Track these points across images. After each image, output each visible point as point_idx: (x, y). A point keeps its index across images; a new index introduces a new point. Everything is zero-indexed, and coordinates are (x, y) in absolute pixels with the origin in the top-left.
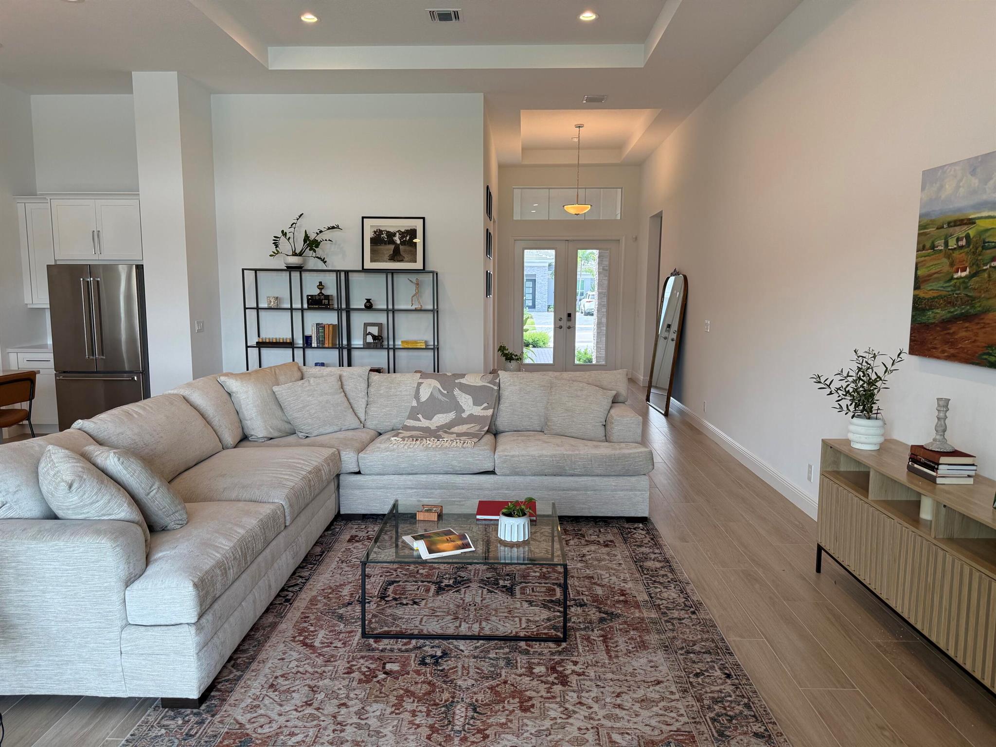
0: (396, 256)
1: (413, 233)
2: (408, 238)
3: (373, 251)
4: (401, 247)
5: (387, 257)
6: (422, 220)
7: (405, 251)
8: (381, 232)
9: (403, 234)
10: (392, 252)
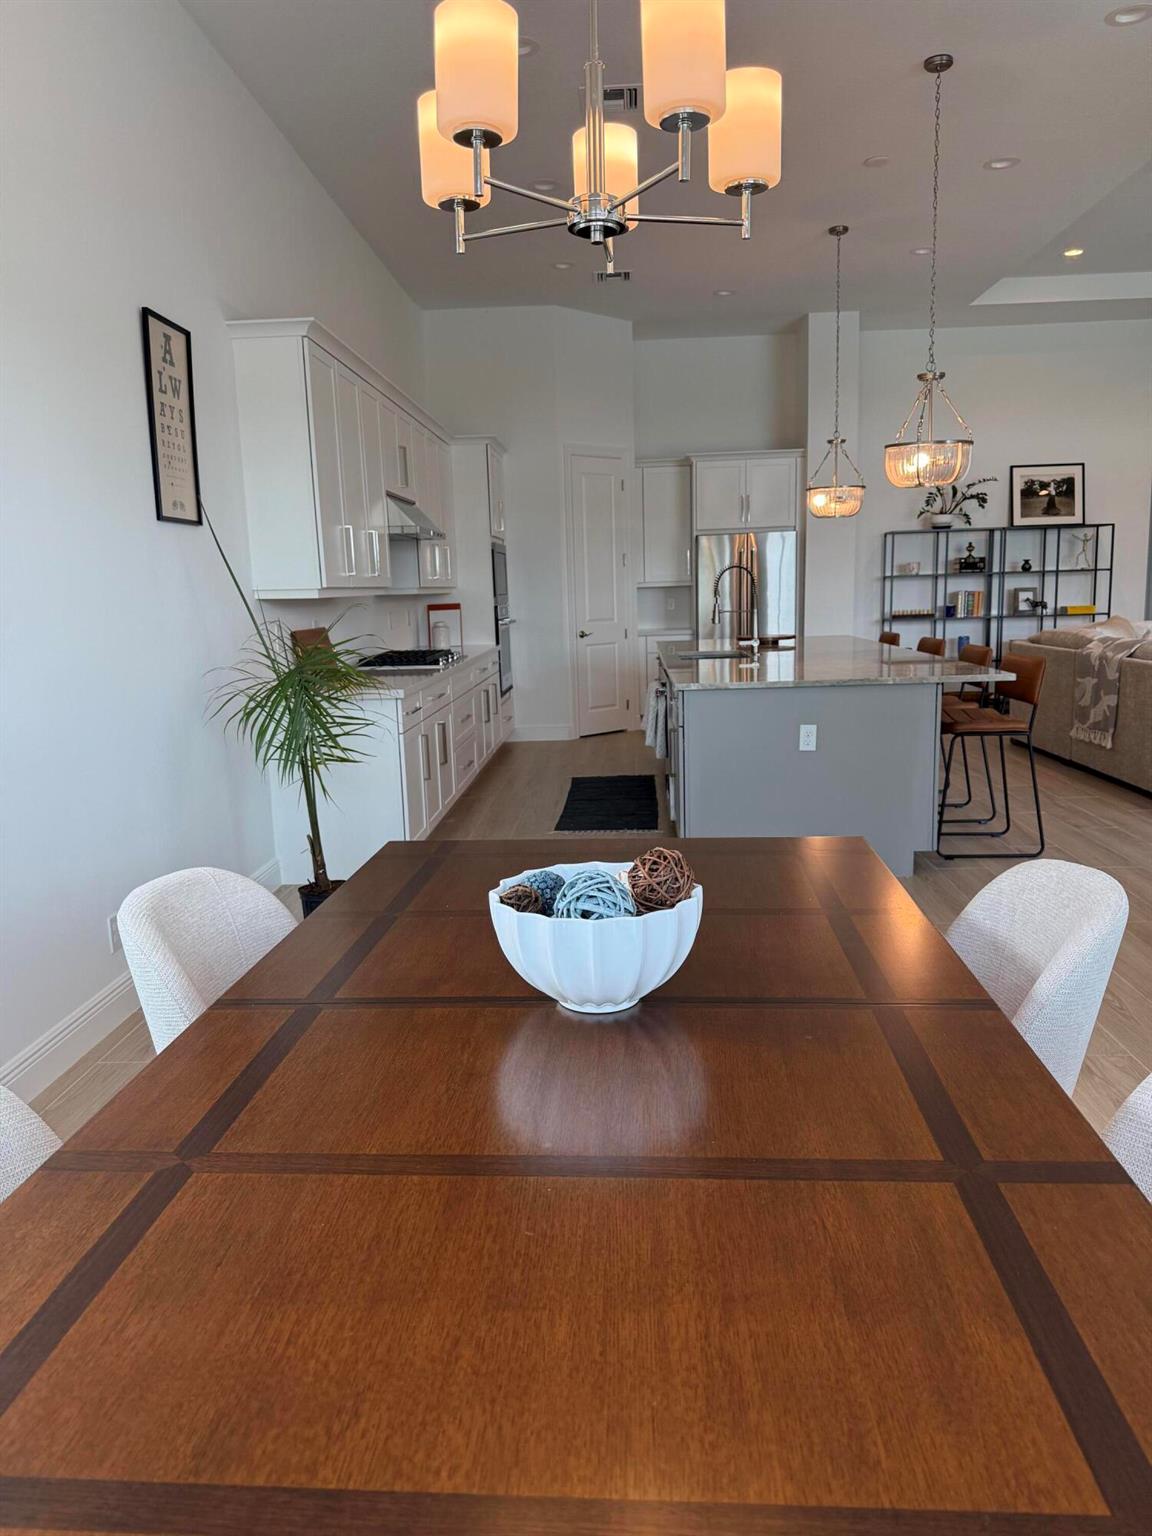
0: (1051, 509)
1: (1070, 482)
2: (1064, 488)
3: (1024, 505)
4: (1056, 498)
5: (1040, 511)
6: (1081, 467)
7: (1060, 503)
8: (1033, 482)
9: (1058, 484)
10: (1045, 506)
